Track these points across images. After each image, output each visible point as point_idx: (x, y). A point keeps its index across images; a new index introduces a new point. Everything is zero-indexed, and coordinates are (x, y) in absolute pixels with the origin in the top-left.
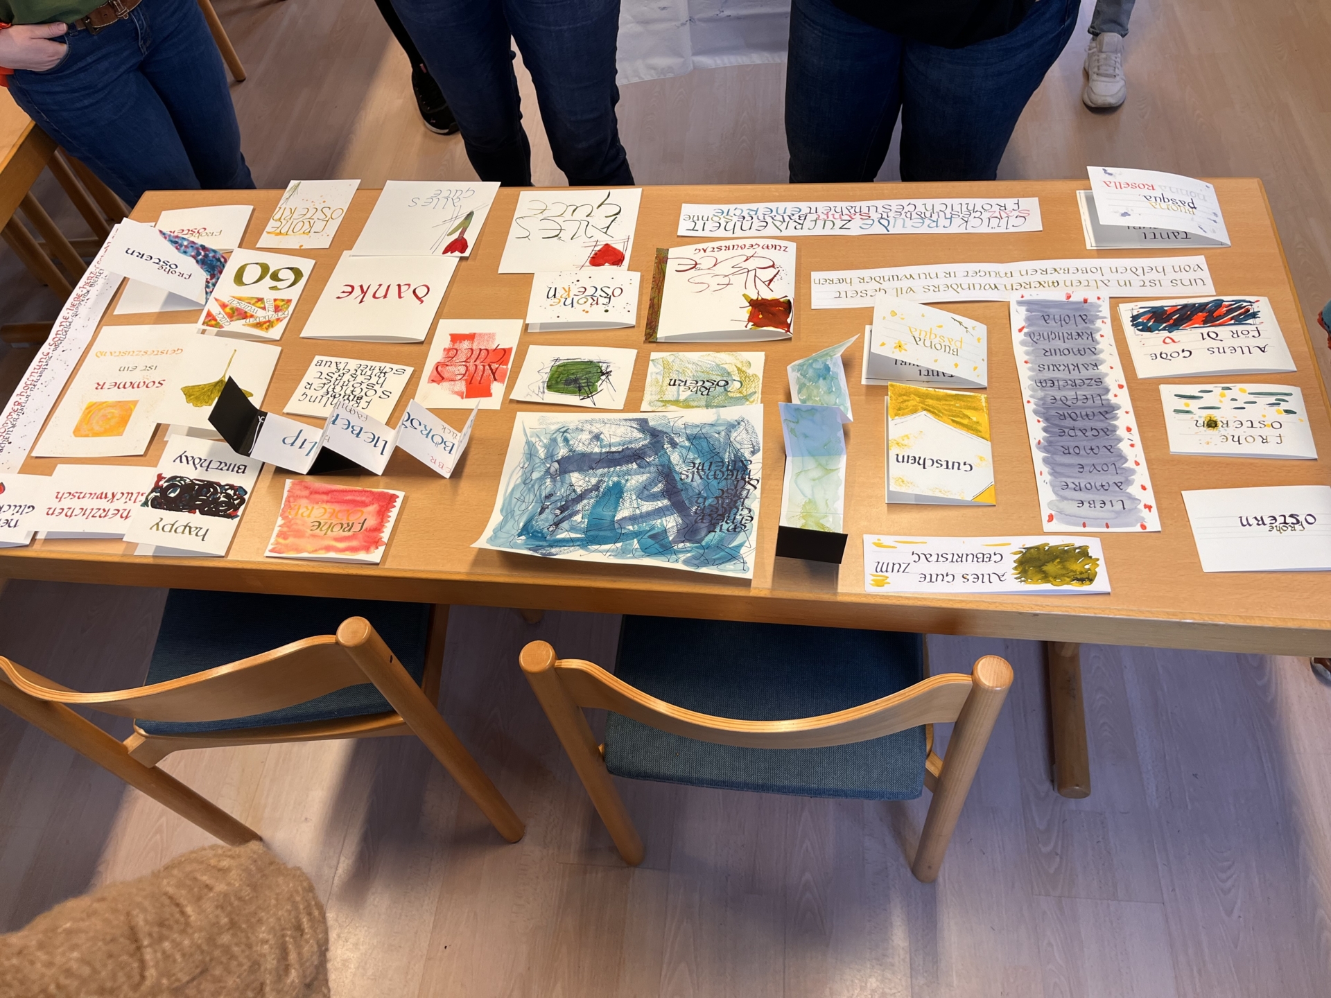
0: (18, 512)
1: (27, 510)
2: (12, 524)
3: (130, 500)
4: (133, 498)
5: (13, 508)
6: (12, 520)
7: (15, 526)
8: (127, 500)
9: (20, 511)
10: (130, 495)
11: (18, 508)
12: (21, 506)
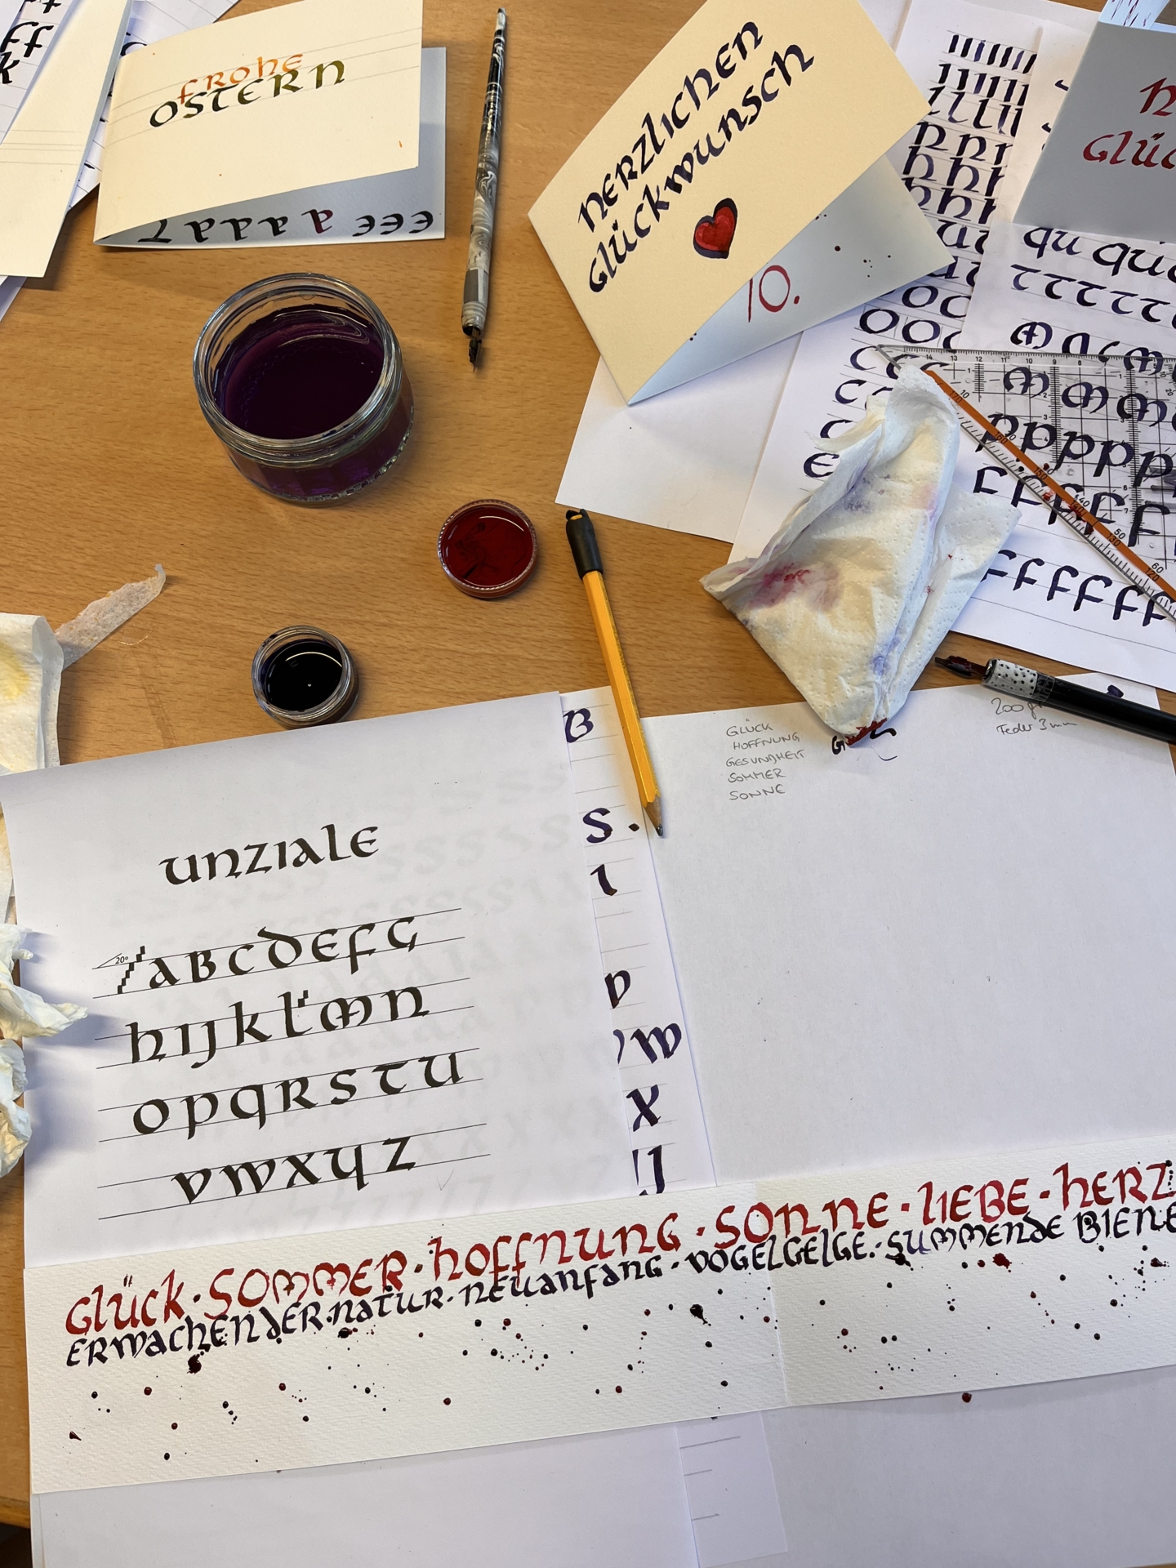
0: (613, 241)
1: (601, 267)
2: (594, 208)
3: (1144, 143)
4: (1132, 147)
5: (632, 237)
6: (604, 214)
7: (584, 211)
8: (1151, 144)
9: (610, 251)
10: (1143, 157)
11: (621, 250)
12: (620, 259)
